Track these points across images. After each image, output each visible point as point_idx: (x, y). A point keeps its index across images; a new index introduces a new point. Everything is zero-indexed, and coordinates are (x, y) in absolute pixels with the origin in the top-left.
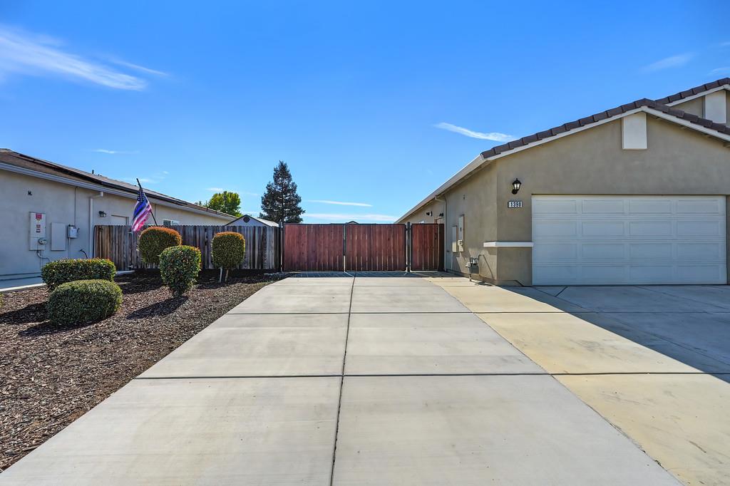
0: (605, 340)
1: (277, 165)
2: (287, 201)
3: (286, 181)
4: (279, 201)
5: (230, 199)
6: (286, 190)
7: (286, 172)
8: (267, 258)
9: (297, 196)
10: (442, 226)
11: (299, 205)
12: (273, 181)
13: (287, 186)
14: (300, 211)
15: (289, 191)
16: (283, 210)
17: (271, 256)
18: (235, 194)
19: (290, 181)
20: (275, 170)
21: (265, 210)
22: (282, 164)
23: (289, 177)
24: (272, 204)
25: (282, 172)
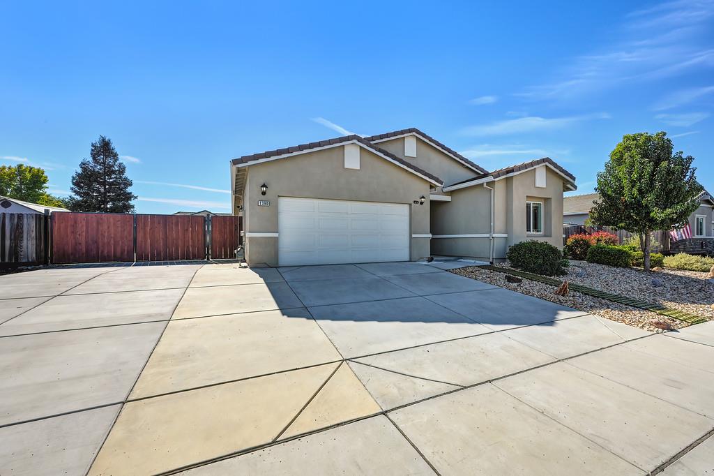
0: (255, 298)
1: (96, 140)
2: (111, 184)
3: (110, 161)
4: (99, 182)
5: (28, 175)
6: (109, 171)
7: (109, 149)
8: (24, 248)
9: (126, 179)
10: (241, 218)
11: (129, 189)
12: (90, 159)
13: (110, 166)
14: (129, 197)
15: (114, 172)
16: (105, 194)
17: (30, 246)
18: (39, 171)
19: (116, 160)
20: (93, 145)
21: (77, 193)
22: (104, 140)
23: (115, 156)
24: (90, 187)
25: (104, 149)
